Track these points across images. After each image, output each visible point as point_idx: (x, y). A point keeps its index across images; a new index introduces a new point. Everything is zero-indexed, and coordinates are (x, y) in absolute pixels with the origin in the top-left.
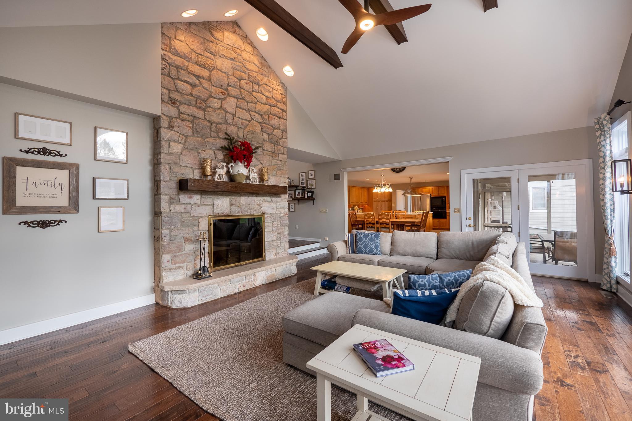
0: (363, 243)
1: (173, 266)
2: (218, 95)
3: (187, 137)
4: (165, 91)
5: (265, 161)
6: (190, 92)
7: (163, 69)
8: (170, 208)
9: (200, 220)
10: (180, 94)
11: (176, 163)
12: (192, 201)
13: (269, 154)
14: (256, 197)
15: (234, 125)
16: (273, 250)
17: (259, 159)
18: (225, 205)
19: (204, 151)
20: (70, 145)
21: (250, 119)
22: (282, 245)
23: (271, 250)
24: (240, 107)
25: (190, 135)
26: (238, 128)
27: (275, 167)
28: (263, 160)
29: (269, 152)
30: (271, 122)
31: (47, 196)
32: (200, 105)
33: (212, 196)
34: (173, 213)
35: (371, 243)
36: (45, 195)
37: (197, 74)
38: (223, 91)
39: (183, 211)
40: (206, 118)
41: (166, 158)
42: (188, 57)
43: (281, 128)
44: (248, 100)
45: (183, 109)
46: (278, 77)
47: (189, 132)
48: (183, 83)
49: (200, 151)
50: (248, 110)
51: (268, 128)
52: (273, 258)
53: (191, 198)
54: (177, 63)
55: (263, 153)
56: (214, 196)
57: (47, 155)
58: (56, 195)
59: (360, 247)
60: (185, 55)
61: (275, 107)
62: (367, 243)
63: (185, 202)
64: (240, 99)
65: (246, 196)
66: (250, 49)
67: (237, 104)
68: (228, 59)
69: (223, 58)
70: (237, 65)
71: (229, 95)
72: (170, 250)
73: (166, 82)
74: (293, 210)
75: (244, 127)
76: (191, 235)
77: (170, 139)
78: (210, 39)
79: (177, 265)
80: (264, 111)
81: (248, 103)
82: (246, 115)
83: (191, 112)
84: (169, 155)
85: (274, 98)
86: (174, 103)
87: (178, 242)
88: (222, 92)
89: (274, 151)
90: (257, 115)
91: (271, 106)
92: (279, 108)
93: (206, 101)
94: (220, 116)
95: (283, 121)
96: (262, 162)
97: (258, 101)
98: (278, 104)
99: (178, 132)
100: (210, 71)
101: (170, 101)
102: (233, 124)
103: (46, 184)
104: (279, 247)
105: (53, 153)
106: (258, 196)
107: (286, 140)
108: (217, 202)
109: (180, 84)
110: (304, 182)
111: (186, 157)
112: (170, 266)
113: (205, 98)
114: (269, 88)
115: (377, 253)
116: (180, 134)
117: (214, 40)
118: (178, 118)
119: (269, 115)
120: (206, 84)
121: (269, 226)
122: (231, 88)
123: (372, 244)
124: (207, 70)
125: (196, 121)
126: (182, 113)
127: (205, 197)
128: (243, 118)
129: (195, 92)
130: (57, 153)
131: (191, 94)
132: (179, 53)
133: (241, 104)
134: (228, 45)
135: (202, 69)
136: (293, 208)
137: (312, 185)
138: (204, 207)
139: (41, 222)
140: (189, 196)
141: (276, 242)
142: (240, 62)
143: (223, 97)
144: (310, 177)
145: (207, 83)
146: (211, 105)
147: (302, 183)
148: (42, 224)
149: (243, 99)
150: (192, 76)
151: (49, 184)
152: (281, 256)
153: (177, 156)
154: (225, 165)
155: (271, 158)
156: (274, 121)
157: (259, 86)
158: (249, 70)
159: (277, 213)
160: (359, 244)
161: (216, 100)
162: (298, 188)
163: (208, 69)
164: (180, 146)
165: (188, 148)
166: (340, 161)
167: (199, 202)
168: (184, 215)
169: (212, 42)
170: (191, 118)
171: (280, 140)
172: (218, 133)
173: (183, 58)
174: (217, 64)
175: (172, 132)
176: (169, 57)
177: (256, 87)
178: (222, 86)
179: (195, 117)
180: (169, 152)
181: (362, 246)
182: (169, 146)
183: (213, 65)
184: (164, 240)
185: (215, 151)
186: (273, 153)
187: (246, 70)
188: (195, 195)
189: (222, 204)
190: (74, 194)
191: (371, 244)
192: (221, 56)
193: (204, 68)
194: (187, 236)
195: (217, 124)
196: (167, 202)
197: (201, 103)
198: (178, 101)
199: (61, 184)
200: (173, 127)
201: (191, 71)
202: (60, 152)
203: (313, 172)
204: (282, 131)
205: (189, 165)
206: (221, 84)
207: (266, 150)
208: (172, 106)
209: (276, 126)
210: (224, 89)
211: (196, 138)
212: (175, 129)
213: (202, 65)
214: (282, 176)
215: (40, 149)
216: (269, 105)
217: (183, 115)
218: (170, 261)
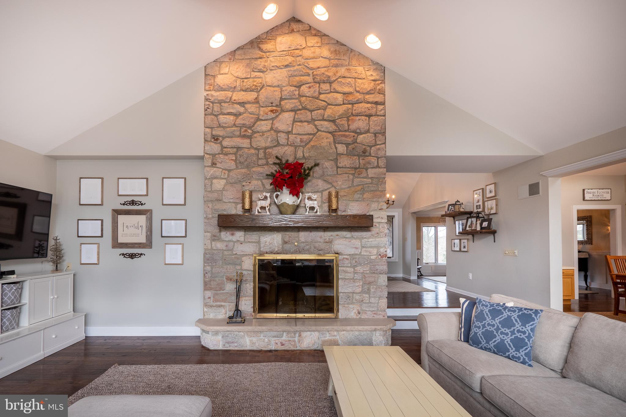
0: (484, 326)
1: (215, 304)
2: (266, 116)
3: (229, 171)
4: (208, 130)
5: (340, 183)
6: (233, 123)
7: (207, 110)
8: (212, 245)
9: (243, 258)
10: (223, 129)
11: (218, 200)
12: (234, 238)
13: (348, 172)
14: (324, 231)
15: (289, 145)
16: (354, 306)
17: (330, 181)
18: (275, 243)
19: (250, 183)
20: (147, 195)
21: (316, 130)
22: (372, 300)
23: (351, 306)
24: (299, 120)
25: (233, 168)
26: (296, 147)
27: (360, 188)
28: (337, 182)
29: (349, 169)
30: (351, 127)
31: (134, 235)
32: (244, 134)
33: (258, 233)
34: (215, 250)
35: (503, 330)
36: (133, 235)
37: (242, 101)
38: (274, 108)
39: (224, 248)
40: (253, 145)
41: (209, 195)
42: (231, 88)
43: (372, 130)
44: (312, 108)
45: (226, 143)
46: (367, 58)
47: (232, 165)
48: (225, 116)
49: (244, 184)
50: (312, 121)
51: (346, 136)
52: (355, 317)
53: (233, 234)
54: (219, 99)
55: (337, 172)
56: (260, 232)
57: (134, 205)
58: (139, 234)
59: (476, 333)
60: (228, 86)
61: (361, 103)
62: (493, 329)
63: (227, 239)
64: (300, 110)
65: (307, 231)
66: (315, 41)
67: (295, 117)
68: (281, 68)
69: (276, 70)
70: (294, 71)
71: (283, 111)
72: (210, 287)
73: (209, 121)
74: (466, 250)
75: (304, 144)
76: (233, 274)
77: (212, 177)
78: (258, 56)
79: (218, 303)
80: (338, 114)
81: (311, 111)
82: (309, 128)
83: (234, 143)
84: (213, 193)
85: (358, 92)
86: (217, 139)
87: (219, 280)
88: (272, 111)
89: (358, 166)
90: (326, 123)
91: (352, 104)
92: (368, 103)
93: (253, 126)
94: (269, 139)
95: (376, 119)
96: (335, 184)
97: (329, 104)
98: (367, 97)
99: (221, 168)
100: (258, 92)
101: (213, 138)
102: (288, 143)
103: (133, 227)
104: (365, 303)
105: (137, 203)
106: (327, 231)
107: (384, 145)
108: (265, 239)
109: (223, 119)
110: (480, 205)
111: (228, 193)
112: (212, 303)
113: (251, 124)
114: (350, 80)
115: (516, 358)
116: (223, 169)
117: (264, 54)
118: (221, 154)
119: (348, 118)
120: (251, 108)
121: (346, 272)
122: (286, 101)
123: (507, 334)
124: (254, 92)
125: (240, 153)
126: (225, 148)
127: (249, 233)
128: (303, 133)
129: (239, 121)
130: (140, 203)
131: (234, 124)
132: (222, 87)
133: (300, 116)
134: (283, 51)
135: (249, 93)
136: (465, 247)
137: (492, 209)
138: (248, 244)
139: (131, 254)
140: (231, 232)
141: (360, 296)
142: (300, 65)
143: (273, 115)
144: (489, 195)
145: (254, 106)
146: (259, 129)
147: (477, 206)
148: (131, 256)
149: (305, 108)
150: (236, 106)
151: (135, 226)
152: (370, 317)
153: (220, 192)
154: (268, 195)
155: (351, 177)
156: (360, 123)
157: (331, 83)
158: (314, 69)
159: (362, 254)
160: (476, 327)
161: (265, 122)
162: (472, 215)
163: (255, 90)
164: (223, 182)
165: (231, 182)
166: (540, 157)
167: (242, 239)
168: (226, 253)
169: (261, 58)
170: (235, 150)
171: (371, 148)
172: (266, 159)
173: (227, 91)
174: (268, 80)
175: (215, 169)
176: (212, 96)
177: (326, 87)
178: (272, 103)
179: (239, 148)
180: (211, 189)
181: (480, 332)
182: (212, 183)
183: (261, 83)
184: (206, 276)
185: (263, 181)
186: (356, 168)
187: (308, 71)
188: (237, 231)
189: (271, 242)
190: (148, 234)
191: (502, 333)
192: (273, 68)
193: (251, 91)
194: (229, 275)
195: (266, 148)
196: (209, 239)
197: (246, 131)
198: (221, 137)
199: (141, 226)
200: (216, 164)
201: (235, 100)
202: (141, 202)
203: (492, 187)
204: (375, 134)
205: (231, 201)
206: (271, 101)
207: (342, 167)
208: (215, 143)
209: (362, 130)
210: (277, 106)
211: (240, 170)
212: (217, 166)
213: (248, 88)
214: (375, 200)
215: (130, 201)
216: (350, 104)
217: (226, 149)
218: (212, 298)
